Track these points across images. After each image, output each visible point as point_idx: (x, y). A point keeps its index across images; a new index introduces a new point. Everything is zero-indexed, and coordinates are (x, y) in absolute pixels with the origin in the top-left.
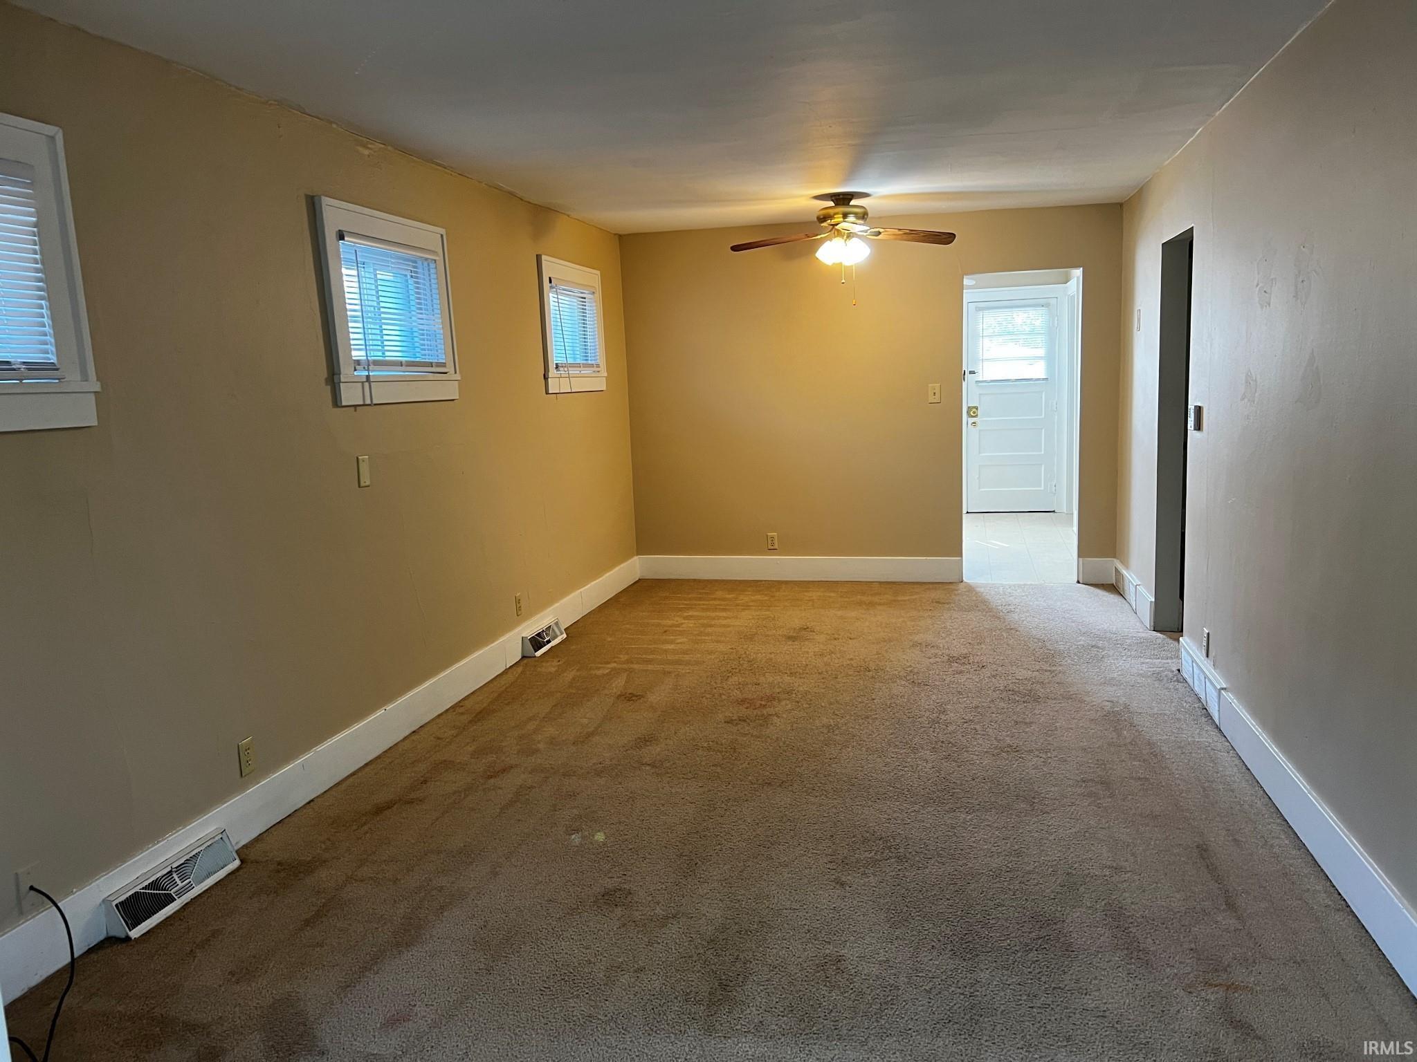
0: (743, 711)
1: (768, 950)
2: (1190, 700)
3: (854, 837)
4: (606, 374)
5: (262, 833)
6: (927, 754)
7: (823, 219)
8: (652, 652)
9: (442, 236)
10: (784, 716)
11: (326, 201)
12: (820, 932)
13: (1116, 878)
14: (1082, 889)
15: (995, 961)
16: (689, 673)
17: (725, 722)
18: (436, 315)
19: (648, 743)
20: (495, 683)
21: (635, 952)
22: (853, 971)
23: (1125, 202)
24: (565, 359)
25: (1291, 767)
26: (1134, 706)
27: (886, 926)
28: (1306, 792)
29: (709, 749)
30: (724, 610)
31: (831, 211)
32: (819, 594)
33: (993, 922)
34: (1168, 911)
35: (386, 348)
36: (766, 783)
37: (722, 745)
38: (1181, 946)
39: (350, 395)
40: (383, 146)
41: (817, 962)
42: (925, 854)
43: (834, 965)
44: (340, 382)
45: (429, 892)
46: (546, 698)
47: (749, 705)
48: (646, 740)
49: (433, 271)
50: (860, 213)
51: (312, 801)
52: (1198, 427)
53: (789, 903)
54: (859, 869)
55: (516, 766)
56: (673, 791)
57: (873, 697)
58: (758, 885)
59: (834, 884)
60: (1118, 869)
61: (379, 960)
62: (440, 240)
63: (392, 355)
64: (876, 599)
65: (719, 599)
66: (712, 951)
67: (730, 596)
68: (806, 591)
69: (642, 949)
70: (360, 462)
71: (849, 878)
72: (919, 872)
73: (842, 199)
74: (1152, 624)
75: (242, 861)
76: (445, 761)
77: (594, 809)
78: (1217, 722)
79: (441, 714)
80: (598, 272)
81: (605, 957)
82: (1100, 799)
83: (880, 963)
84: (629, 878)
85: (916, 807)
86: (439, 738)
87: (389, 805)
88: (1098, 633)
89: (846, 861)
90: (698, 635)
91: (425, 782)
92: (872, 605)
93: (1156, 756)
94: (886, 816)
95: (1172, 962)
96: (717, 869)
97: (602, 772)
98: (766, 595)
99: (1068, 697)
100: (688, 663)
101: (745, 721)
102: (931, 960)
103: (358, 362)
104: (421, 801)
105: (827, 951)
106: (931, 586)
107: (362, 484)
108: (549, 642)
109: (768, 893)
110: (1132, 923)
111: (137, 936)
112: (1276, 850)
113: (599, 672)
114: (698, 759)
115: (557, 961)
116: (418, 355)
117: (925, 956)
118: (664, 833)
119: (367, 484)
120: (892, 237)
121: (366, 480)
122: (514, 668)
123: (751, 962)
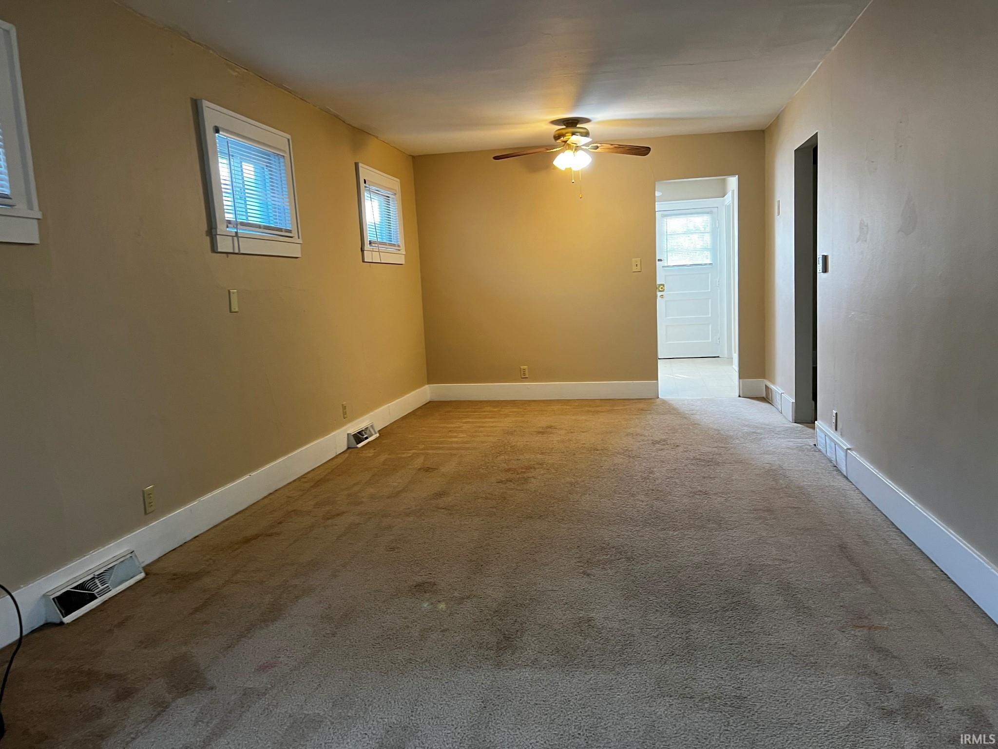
0: (509, 475)
1: (538, 615)
2: (824, 461)
3: (594, 546)
4: (404, 253)
5: (162, 556)
6: (643, 497)
7: (557, 137)
8: (442, 443)
9: (288, 140)
10: (539, 478)
11: (206, 104)
12: (575, 604)
13: (783, 566)
14: (760, 573)
15: (702, 618)
16: (469, 454)
17: (497, 482)
18: (285, 196)
19: (442, 496)
20: (329, 464)
21: (441, 620)
22: (601, 626)
23: (766, 129)
24: (376, 238)
25: (901, 491)
26: (785, 466)
27: (622, 599)
28: (914, 505)
29: (486, 498)
30: (491, 418)
31: (564, 131)
32: (558, 407)
33: (699, 594)
34: (822, 584)
35: (249, 214)
36: (529, 517)
37: (495, 495)
38: (834, 604)
39: (223, 245)
40: (246, 71)
41: (574, 622)
42: (646, 555)
43: (586, 623)
44: (217, 234)
45: (287, 589)
46: (367, 472)
47: (513, 472)
48: (440, 495)
49: (282, 164)
50: (584, 133)
51: (197, 536)
52: (825, 270)
53: (551, 587)
54: (600, 565)
55: (347, 512)
56: (462, 523)
57: (602, 465)
58: (528, 577)
59: (582, 575)
60: (785, 561)
61: (251, 631)
62: (287, 143)
63: (252, 220)
64: (599, 409)
65: (488, 412)
66: (497, 617)
67: (496, 409)
68: (549, 406)
69: (446, 618)
70: (231, 294)
71: (593, 571)
72: (643, 566)
73: (571, 123)
74: (794, 418)
75: (147, 574)
76: (295, 510)
77: (405, 535)
78: (845, 474)
79: (290, 483)
80: (398, 180)
81: (419, 623)
82: (767, 520)
83: (620, 621)
84: (434, 576)
85: (638, 529)
86: (290, 497)
87: (256, 537)
88: (756, 425)
89: (590, 561)
90: (474, 432)
91: (280, 523)
92: (597, 412)
93: (804, 494)
94: (616, 534)
95: (829, 614)
96: (497, 568)
97: (410, 513)
98: (521, 408)
99: (740, 462)
100: (468, 449)
101: (511, 481)
102: (656, 618)
103: (229, 222)
104: (278, 534)
105: (581, 615)
106: (636, 401)
107: (233, 310)
108: (367, 438)
109: (535, 581)
110: (797, 592)
111: (68, 621)
112: (894, 546)
113: (405, 455)
114: (479, 504)
115: (383, 627)
116: (271, 222)
117: (651, 616)
118: (457, 548)
119: (237, 310)
120: (607, 150)
121: (235, 308)
122: (342, 454)
123: (526, 623)
